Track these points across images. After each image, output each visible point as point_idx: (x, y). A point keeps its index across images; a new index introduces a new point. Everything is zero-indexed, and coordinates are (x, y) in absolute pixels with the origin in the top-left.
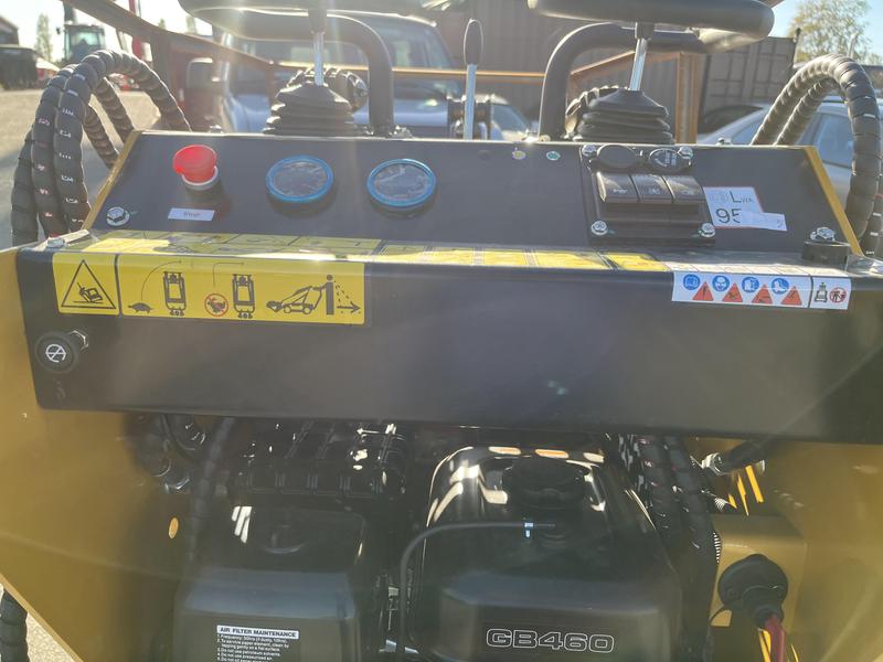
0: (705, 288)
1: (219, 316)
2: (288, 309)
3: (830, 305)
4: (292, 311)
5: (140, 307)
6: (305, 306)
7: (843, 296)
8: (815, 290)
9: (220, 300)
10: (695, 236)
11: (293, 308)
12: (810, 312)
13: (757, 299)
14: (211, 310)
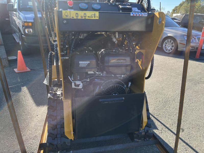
1: (82, 18)
3: (146, 16)
4: (90, 17)
5: (73, 17)
8: (144, 14)
9: (82, 16)
13: (139, 15)
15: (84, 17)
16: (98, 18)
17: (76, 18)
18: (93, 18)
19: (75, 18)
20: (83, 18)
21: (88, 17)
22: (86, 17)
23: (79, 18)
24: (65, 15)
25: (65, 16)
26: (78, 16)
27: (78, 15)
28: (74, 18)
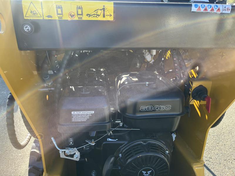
0: (199, 7)
1: (73, 19)
4: (93, 17)
5: (49, 16)
7: (229, 10)
8: (224, 8)
9: (73, 14)
11: (94, 16)
13: (211, 10)
14: (70, 17)
15: (78, 14)
18: (101, 18)
19: (55, 17)
20: (76, 18)
22: (82, 14)
23: (66, 17)
24: (29, 11)
26: (62, 14)
27: (62, 11)
28: (53, 19)
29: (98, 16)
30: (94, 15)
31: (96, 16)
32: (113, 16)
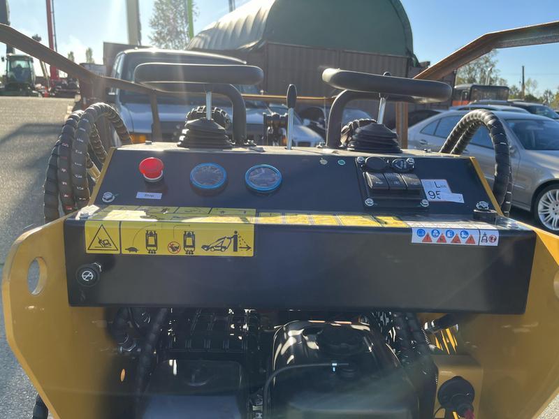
0: (428, 235)
1: (175, 253)
2: (213, 249)
3: (489, 244)
4: (215, 250)
5: (132, 250)
6: (222, 247)
7: (495, 240)
8: (482, 236)
9: (176, 245)
10: (419, 206)
12: (479, 247)
13: (453, 241)
14: (171, 250)
15: (185, 246)
16: (250, 253)
17: (146, 252)
18: (229, 253)
19: (143, 251)
20: (182, 253)
21: (203, 247)
22: (193, 246)
23: (163, 250)
24: (97, 240)
25: (96, 243)
26: (156, 245)
27: (156, 241)
28: (138, 253)
29: (223, 250)
30: (216, 246)
31: (220, 248)
32: (252, 249)
